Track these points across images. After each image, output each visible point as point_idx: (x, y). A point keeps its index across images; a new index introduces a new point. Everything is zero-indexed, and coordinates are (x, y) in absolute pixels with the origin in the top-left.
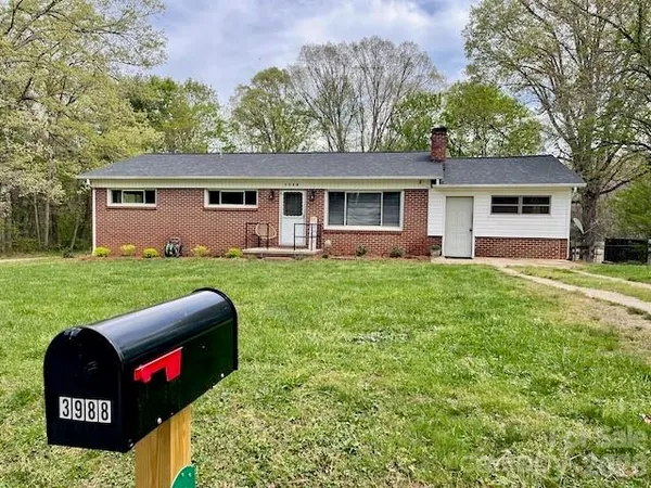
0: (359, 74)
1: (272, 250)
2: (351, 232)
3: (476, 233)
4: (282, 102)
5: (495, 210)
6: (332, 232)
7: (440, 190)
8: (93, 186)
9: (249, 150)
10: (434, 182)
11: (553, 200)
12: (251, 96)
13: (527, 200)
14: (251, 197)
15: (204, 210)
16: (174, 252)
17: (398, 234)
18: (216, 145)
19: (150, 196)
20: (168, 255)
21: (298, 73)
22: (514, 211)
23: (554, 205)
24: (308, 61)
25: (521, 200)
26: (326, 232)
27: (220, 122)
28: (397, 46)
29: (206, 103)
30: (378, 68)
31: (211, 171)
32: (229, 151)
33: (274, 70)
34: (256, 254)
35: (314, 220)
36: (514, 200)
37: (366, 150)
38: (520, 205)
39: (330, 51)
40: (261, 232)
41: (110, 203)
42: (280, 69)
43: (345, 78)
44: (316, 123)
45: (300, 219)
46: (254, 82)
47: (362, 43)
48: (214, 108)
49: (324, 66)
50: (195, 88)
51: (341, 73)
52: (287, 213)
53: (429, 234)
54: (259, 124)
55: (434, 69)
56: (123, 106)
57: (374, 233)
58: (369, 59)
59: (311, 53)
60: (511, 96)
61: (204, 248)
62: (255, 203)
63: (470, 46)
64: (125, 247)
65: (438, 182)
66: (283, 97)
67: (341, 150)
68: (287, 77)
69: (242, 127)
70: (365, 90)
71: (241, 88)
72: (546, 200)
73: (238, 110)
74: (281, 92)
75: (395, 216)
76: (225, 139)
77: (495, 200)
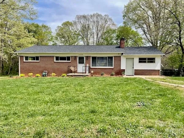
0: (92, 23)
1: (76, 74)
2: (99, 68)
3: (135, 68)
4: (71, 31)
5: (140, 62)
6: (93, 68)
7: (125, 56)
8: (19, 55)
9: (61, 45)
10: (122, 54)
11: (156, 59)
12: (61, 29)
13: (149, 59)
14: (68, 58)
15: (54, 62)
16: (45, 75)
17: (112, 69)
18: (51, 43)
19: (37, 58)
20: (43, 76)
21: (75, 23)
22: (145, 62)
23: (156, 60)
24: (78, 19)
25: (147, 59)
26: (91, 68)
27: (52, 37)
28: (103, 16)
29: (48, 31)
30: (98, 22)
31: (56, 51)
32: (55, 45)
33: (68, 22)
34: (71, 75)
35: (88, 65)
36: (145, 59)
37: (95, 45)
38: (147, 60)
39: (84, 17)
40: (72, 69)
41: (24, 61)
42: (70, 22)
43: (88, 24)
44: (80, 37)
45: (83, 65)
46: (62, 25)
47: (93, 15)
48: (50, 32)
49: (82, 21)
50: (45, 27)
51: (87, 23)
52: (79, 63)
53: (121, 69)
54: (64, 37)
55: (114, 23)
56: (25, 31)
57: (105, 69)
58: (95, 19)
59: (79, 17)
60: (135, 30)
61: (54, 74)
62: (70, 60)
63: (124, 16)
64: (30, 74)
65: (124, 54)
66: (71, 29)
67: (88, 45)
68: (72, 24)
69: (58, 38)
70: (94, 28)
71: (58, 27)
72: (154, 59)
73: (58, 33)
74: (70, 28)
75: (111, 64)
76: (53, 42)
77: (140, 59)
